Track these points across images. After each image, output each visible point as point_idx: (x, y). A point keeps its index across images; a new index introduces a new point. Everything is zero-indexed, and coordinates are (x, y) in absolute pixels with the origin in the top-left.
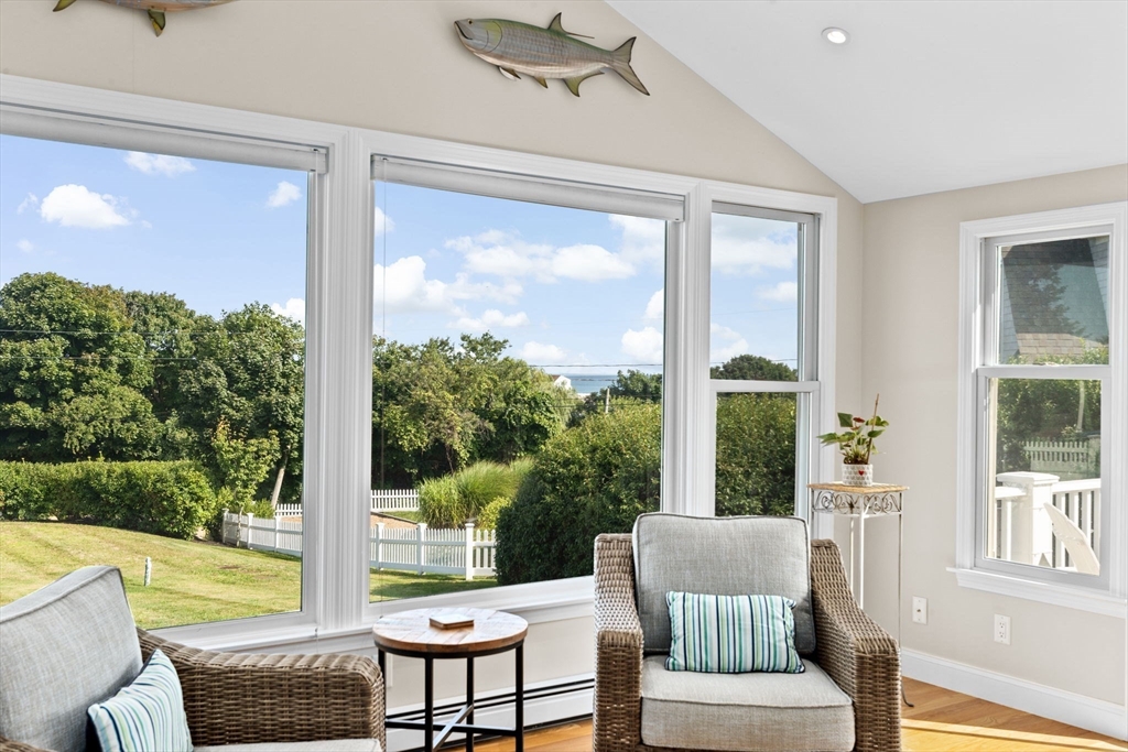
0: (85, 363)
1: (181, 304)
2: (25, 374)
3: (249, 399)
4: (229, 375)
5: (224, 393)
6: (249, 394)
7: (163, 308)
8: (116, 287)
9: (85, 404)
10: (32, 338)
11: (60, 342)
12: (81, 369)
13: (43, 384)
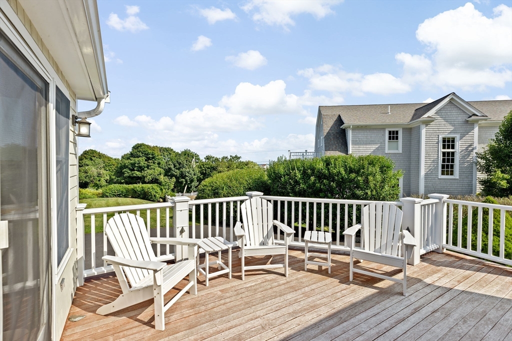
0: (149, 163)
1: (172, 150)
2: (137, 165)
3: (179, 170)
4: (174, 165)
5: (173, 169)
6: (179, 169)
7: (168, 150)
8: (158, 146)
9: (150, 171)
10: (138, 157)
11: (144, 158)
12: (148, 164)
13: (140, 167)
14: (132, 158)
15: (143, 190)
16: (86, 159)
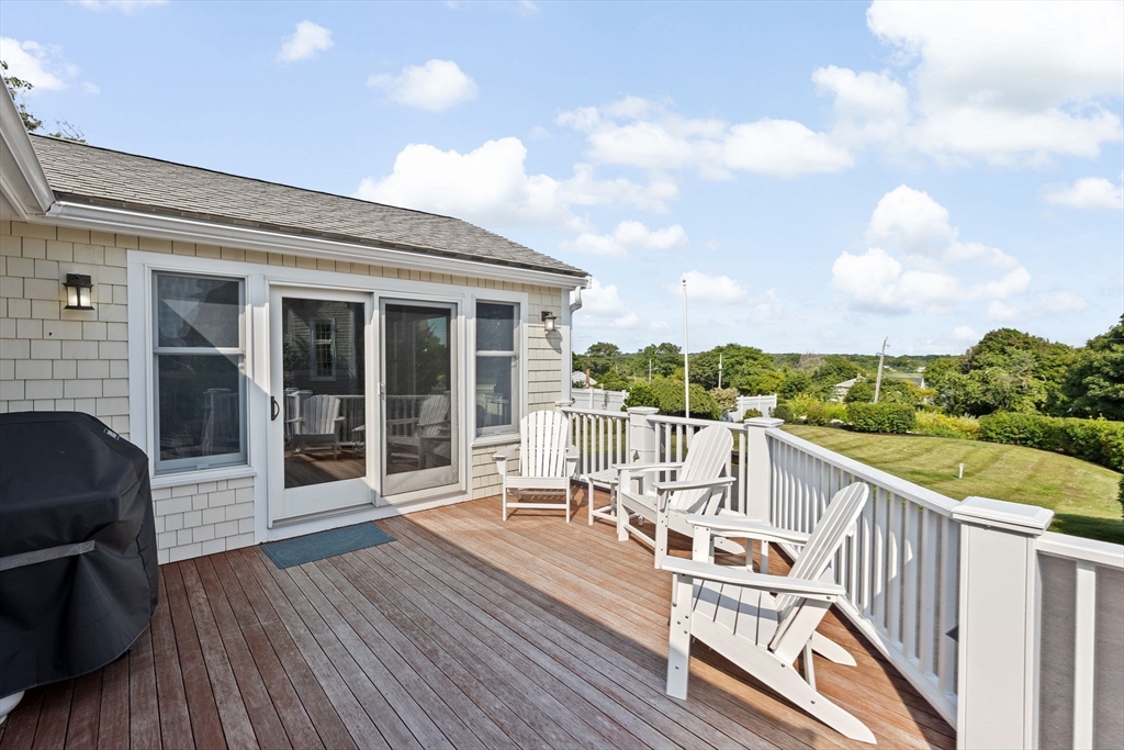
14: (1115, 347)
15: (1094, 436)
16: (991, 350)
